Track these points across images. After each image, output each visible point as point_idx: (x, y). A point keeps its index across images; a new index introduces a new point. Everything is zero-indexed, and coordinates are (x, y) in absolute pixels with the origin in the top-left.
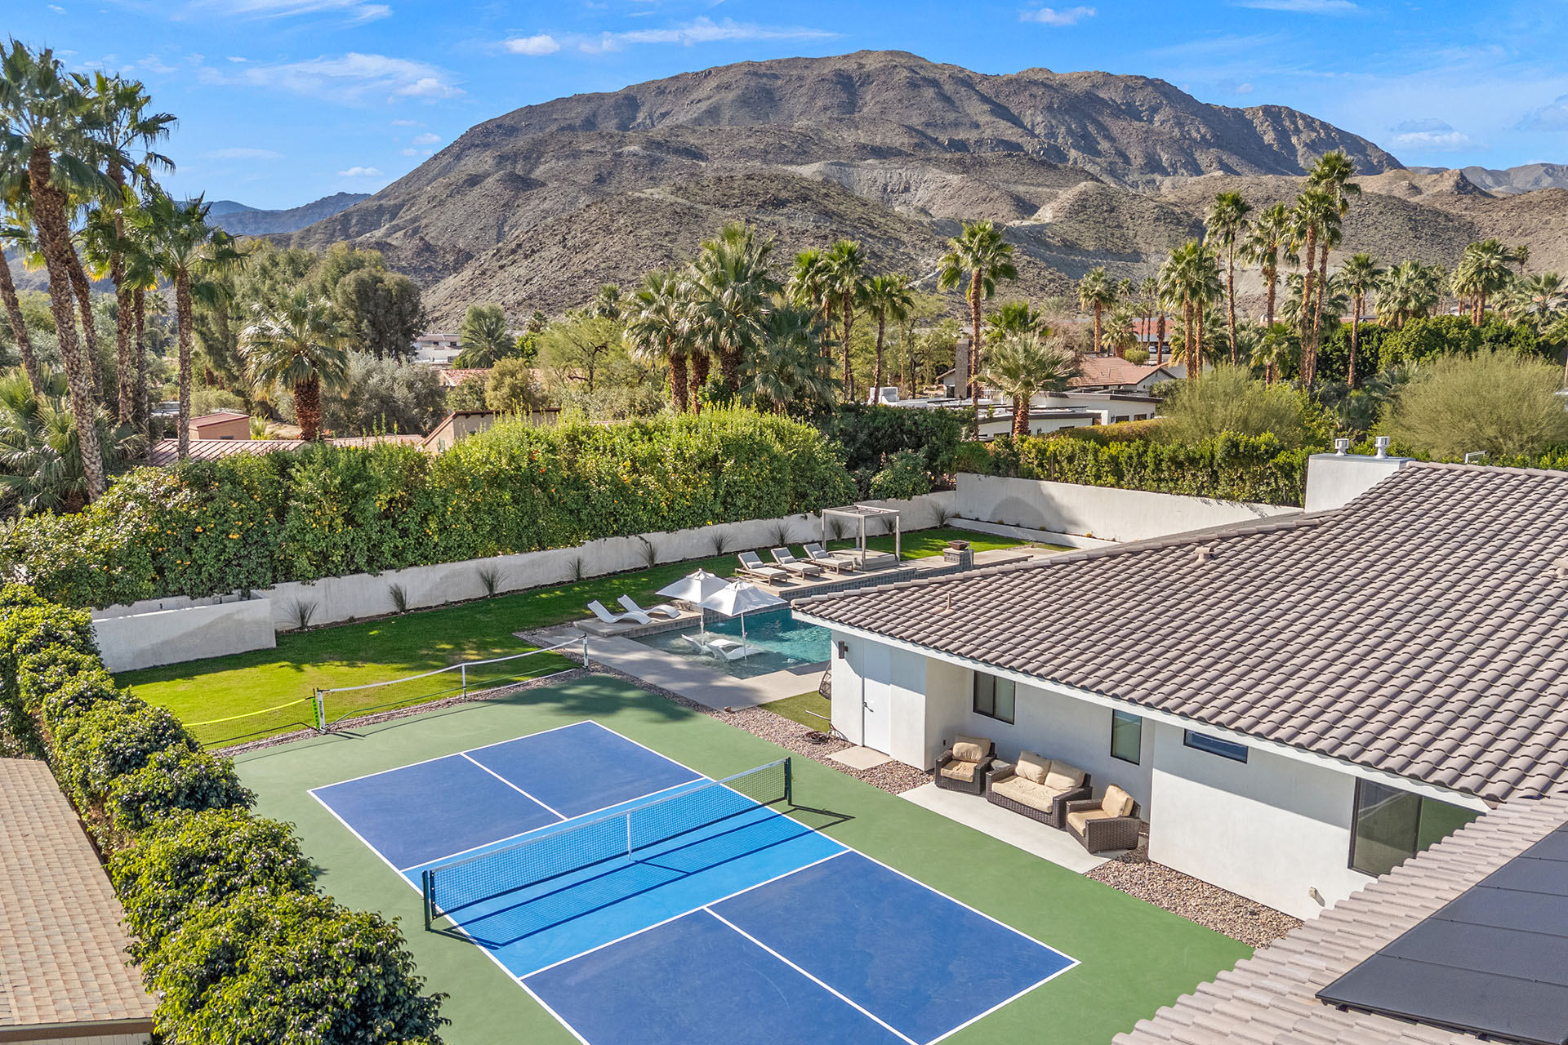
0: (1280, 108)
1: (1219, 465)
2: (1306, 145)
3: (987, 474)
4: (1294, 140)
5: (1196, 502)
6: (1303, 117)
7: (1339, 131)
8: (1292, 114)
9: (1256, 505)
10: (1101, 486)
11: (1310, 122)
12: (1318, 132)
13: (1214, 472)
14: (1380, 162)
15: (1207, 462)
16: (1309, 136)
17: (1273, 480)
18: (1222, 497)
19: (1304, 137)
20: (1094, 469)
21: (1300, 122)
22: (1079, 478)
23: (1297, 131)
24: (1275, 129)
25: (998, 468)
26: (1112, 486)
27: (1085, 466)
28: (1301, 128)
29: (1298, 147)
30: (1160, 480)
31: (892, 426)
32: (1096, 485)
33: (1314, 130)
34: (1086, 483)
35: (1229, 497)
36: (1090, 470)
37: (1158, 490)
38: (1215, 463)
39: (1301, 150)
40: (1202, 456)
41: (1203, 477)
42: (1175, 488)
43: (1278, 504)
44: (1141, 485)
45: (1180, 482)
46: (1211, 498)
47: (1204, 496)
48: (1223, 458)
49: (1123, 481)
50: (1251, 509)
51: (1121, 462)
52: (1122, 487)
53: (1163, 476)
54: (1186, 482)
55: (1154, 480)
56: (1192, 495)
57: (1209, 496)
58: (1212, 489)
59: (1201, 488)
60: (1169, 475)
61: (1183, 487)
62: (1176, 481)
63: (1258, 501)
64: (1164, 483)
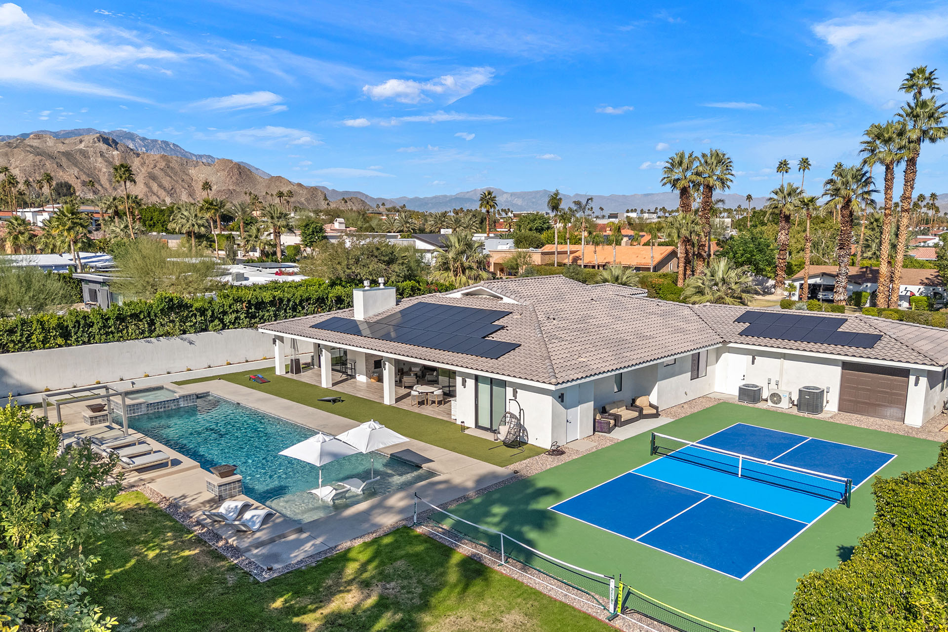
1: (156, 316)
5: (141, 343)
9: (184, 336)
10: (50, 348)
13: (152, 320)
15: (146, 315)
17: (193, 318)
18: (159, 336)
20: (40, 336)
26: (60, 346)
27: (30, 335)
30: (107, 334)
32: (44, 348)
34: (32, 349)
35: (167, 334)
36: (37, 337)
37: (106, 341)
38: (152, 314)
40: (141, 312)
41: (144, 325)
42: (121, 337)
43: (198, 332)
44: (89, 340)
45: (125, 332)
46: (151, 337)
47: (146, 338)
48: (162, 310)
49: (71, 340)
50: (182, 339)
51: (67, 326)
52: (71, 345)
53: (110, 330)
54: (130, 330)
55: (101, 335)
56: (137, 339)
57: (149, 337)
58: (151, 332)
59: (143, 332)
60: (115, 328)
61: (128, 335)
62: (121, 331)
63: (184, 332)
64: (111, 336)
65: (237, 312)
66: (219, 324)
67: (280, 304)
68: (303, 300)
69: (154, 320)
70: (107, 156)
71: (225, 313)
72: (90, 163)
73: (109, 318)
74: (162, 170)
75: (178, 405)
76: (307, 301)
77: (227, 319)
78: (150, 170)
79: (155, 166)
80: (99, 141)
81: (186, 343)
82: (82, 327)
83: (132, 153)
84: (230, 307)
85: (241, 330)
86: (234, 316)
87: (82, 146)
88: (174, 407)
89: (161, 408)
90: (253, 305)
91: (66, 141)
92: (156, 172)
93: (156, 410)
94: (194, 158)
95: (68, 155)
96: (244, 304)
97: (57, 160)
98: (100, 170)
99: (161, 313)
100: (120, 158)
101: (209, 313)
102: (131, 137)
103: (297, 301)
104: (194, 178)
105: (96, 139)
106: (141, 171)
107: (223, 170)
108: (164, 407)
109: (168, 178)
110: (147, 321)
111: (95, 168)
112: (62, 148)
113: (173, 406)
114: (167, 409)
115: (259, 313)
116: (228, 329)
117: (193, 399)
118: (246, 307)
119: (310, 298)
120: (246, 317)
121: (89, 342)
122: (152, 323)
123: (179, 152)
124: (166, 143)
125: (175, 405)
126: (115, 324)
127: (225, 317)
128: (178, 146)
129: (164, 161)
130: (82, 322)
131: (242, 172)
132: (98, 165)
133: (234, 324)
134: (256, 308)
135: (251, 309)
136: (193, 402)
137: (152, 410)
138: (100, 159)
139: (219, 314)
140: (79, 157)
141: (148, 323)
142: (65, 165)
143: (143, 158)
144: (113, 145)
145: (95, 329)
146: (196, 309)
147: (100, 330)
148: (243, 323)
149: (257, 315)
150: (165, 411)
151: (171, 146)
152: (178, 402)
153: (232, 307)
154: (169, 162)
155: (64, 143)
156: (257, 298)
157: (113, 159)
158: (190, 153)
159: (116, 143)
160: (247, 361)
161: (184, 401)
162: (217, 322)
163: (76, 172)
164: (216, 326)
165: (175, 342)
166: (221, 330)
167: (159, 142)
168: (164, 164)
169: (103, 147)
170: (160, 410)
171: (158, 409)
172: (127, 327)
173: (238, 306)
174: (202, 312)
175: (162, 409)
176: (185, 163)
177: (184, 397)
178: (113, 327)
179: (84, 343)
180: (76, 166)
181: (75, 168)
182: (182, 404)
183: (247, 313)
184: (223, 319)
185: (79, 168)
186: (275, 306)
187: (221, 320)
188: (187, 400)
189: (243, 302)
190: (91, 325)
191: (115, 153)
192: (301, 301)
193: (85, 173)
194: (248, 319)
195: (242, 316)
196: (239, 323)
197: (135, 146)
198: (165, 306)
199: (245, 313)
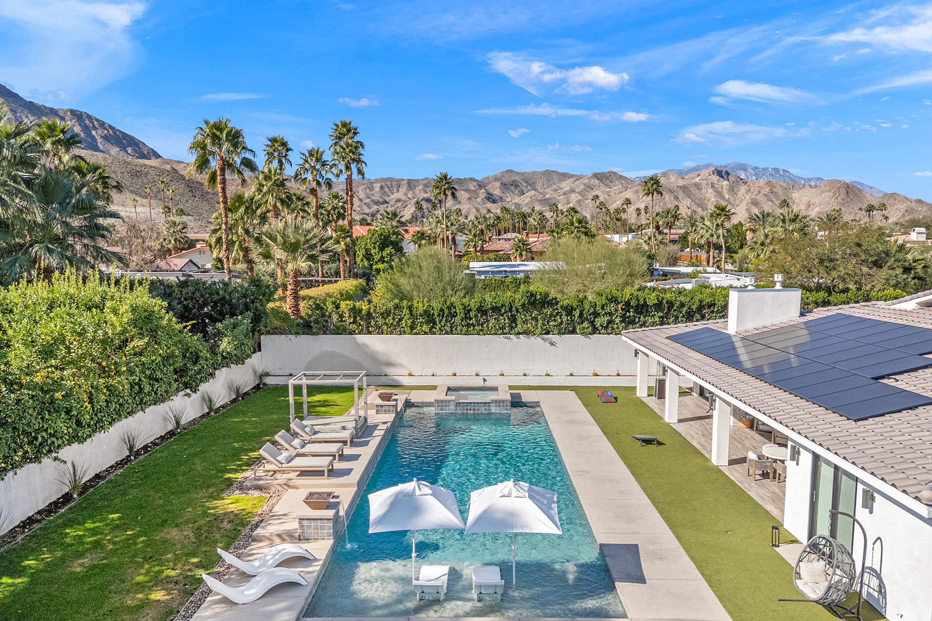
0: (81, 112)
1: (517, 310)
2: (102, 137)
3: (297, 333)
4: (94, 133)
5: (500, 339)
6: (97, 120)
7: (121, 132)
8: (89, 117)
9: (546, 336)
10: (416, 334)
11: (102, 124)
12: (108, 130)
13: (513, 316)
14: (148, 153)
15: (507, 309)
16: (103, 132)
17: (558, 317)
18: (519, 333)
19: (100, 132)
20: (409, 322)
21: (95, 123)
22: (395, 328)
23: (95, 128)
24: (80, 125)
25: (310, 327)
26: (426, 333)
27: (400, 320)
28: (97, 127)
29: (97, 137)
30: (468, 325)
31: (202, 296)
32: (411, 333)
33: (105, 129)
34: (401, 333)
35: (526, 333)
36: (406, 322)
37: (467, 333)
38: (514, 309)
39: (99, 140)
40: (503, 305)
41: (504, 320)
42: (482, 330)
43: (563, 334)
44: (452, 331)
45: (485, 325)
46: (511, 334)
47: (506, 334)
48: (523, 305)
49: (436, 329)
50: (543, 339)
51: (433, 314)
52: (435, 333)
53: (471, 322)
54: (490, 325)
55: (463, 326)
56: (496, 334)
57: (510, 333)
58: (512, 328)
59: (503, 328)
60: (476, 321)
61: (488, 329)
62: (482, 325)
63: (548, 333)
64: (472, 328)
65: (611, 314)
66: (588, 328)
67: (669, 309)
68: (703, 306)
69: (515, 315)
70: (717, 186)
71: (596, 315)
72: (702, 194)
73: (470, 310)
74: (765, 195)
75: (489, 410)
76: (709, 307)
77: (598, 322)
78: (753, 197)
79: (759, 192)
80: (714, 174)
81: (547, 344)
82: (446, 317)
83: (741, 182)
84: (603, 308)
85: (615, 336)
86: (607, 318)
87: (697, 180)
88: (484, 412)
89: (470, 410)
90: (632, 307)
91: (687, 177)
92: (760, 198)
93: (465, 411)
94: (803, 182)
95: (684, 188)
96: (620, 306)
97: (675, 194)
98: (709, 200)
99: (522, 308)
100: (728, 187)
101: (577, 313)
102: (744, 168)
103: (694, 308)
104: (796, 201)
105: (711, 173)
106: (745, 198)
107: (829, 191)
108: (474, 410)
109: (770, 203)
110: (508, 316)
111: (705, 199)
112: (681, 183)
113: (483, 410)
114: (477, 412)
115: (639, 318)
116: (600, 333)
117: (507, 406)
118: (622, 309)
119: (714, 305)
120: (622, 322)
121: (451, 333)
122: (513, 320)
123: (789, 177)
124: (776, 170)
125: (485, 410)
126: (476, 316)
127: (596, 319)
128: (787, 172)
129: (769, 186)
130: (446, 311)
131: (850, 191)
132: (708, 195)
133: (606, 328)
134: (636, 311)
135: (630, 312)
136: (506, 409)
137: (460, 410)
138: (710, 190)
139: (590, 315)
140: (694, 190)
141: (509, 319)
142: (680, 198)
143: (749, 186)
144: (725, 177)
145: (457, 320)
146: (562, 307)
147: (462, 320)
148: (618, 328)
149: (637, 320)
150: (474, 414)
151: (781, 172)
152: (489, 406)
153: (605, 308)
154: (774, 187)
155: (683, 178)
156: (638, 300)
157: (722, 188)
158: (799, 177)
159: (728, 174)
160: (618, 375)
161: (496, 406)
162: (586, 324)
163: (689, 203)
164: (584, 328)
165: (536, 341)
166: (590, 334)
167: (770, 170)
168: (768, 190)
169: (715, 178)
170: (469, 412)
171: (467, 410)
172: (488, 321)
173: (612, 307)
174: (569, 310)
175: (472, 412)
176: (791, 188)
177: (496, 401)
178: (474, 319)
179: (447, 333)
180: (689, 197)
181: (688, 199)
182: (494, 409)
183: (623, 317)
184: (594, 321)
185: (692, 199)
186: (662, 311)
187: (592, 323)
188: (499, 406)
189: (619, 303)
190: (455, 315)
191: (725, 183)
192: (701, 308)
193: (696, 203)
194: (623, 324)
195: (618, 320)
196: (613, 328)
197: (747, 176)
198: (525, 300)
199: (621, 317)
